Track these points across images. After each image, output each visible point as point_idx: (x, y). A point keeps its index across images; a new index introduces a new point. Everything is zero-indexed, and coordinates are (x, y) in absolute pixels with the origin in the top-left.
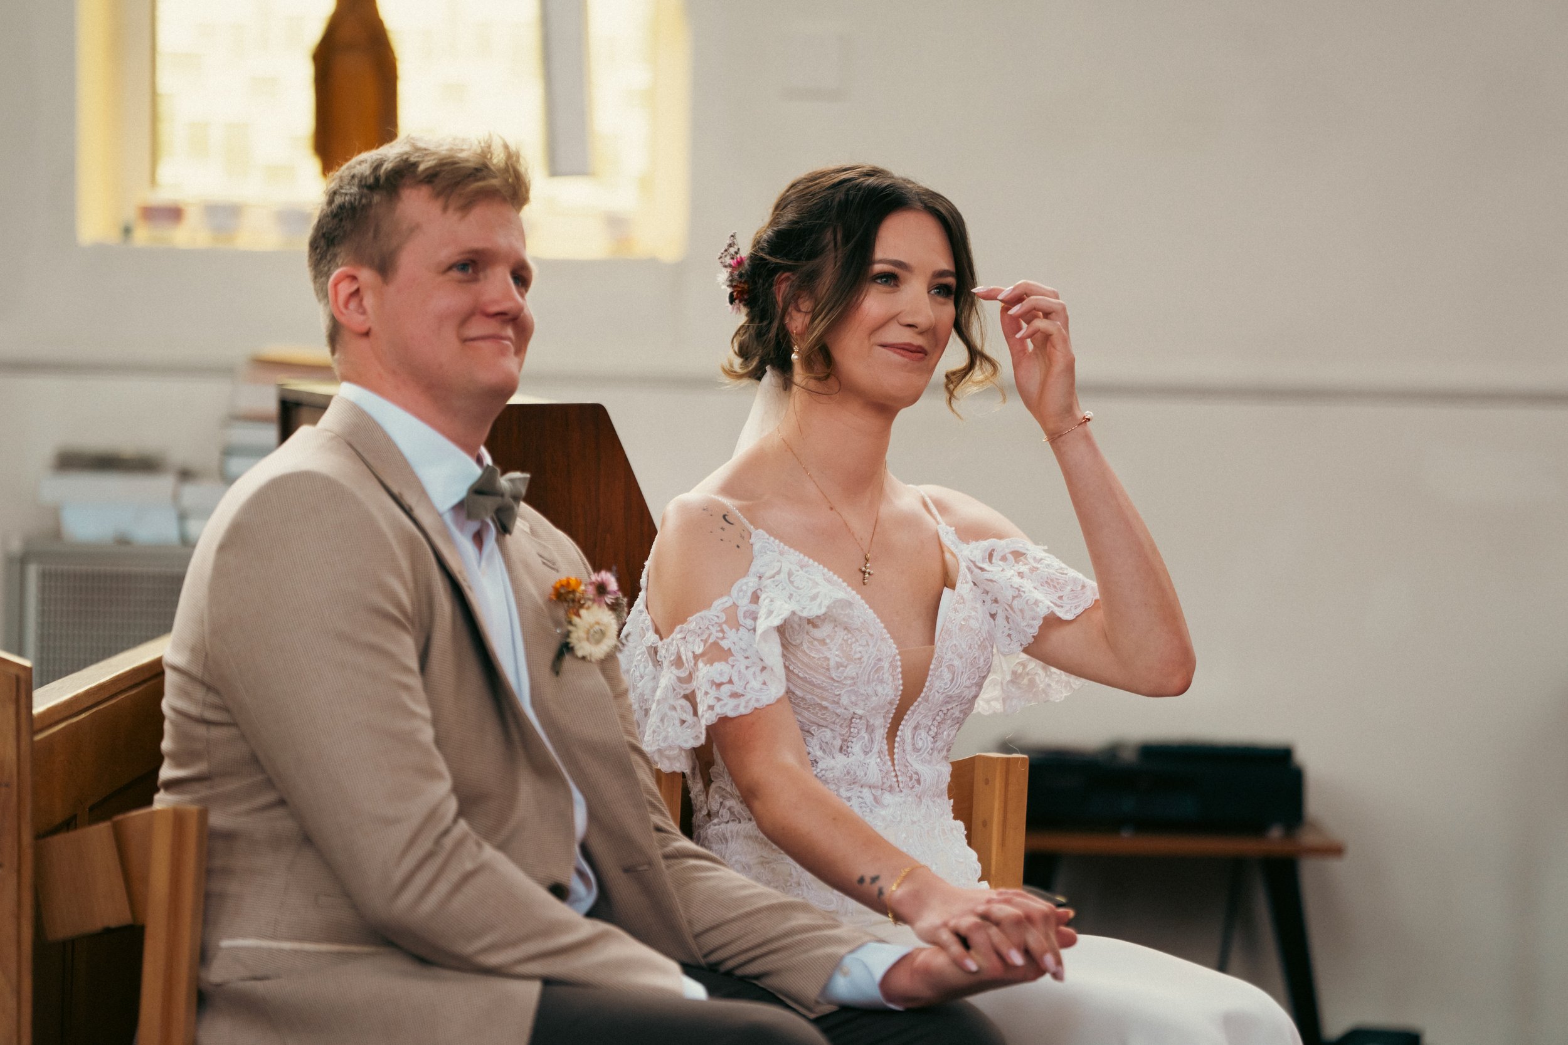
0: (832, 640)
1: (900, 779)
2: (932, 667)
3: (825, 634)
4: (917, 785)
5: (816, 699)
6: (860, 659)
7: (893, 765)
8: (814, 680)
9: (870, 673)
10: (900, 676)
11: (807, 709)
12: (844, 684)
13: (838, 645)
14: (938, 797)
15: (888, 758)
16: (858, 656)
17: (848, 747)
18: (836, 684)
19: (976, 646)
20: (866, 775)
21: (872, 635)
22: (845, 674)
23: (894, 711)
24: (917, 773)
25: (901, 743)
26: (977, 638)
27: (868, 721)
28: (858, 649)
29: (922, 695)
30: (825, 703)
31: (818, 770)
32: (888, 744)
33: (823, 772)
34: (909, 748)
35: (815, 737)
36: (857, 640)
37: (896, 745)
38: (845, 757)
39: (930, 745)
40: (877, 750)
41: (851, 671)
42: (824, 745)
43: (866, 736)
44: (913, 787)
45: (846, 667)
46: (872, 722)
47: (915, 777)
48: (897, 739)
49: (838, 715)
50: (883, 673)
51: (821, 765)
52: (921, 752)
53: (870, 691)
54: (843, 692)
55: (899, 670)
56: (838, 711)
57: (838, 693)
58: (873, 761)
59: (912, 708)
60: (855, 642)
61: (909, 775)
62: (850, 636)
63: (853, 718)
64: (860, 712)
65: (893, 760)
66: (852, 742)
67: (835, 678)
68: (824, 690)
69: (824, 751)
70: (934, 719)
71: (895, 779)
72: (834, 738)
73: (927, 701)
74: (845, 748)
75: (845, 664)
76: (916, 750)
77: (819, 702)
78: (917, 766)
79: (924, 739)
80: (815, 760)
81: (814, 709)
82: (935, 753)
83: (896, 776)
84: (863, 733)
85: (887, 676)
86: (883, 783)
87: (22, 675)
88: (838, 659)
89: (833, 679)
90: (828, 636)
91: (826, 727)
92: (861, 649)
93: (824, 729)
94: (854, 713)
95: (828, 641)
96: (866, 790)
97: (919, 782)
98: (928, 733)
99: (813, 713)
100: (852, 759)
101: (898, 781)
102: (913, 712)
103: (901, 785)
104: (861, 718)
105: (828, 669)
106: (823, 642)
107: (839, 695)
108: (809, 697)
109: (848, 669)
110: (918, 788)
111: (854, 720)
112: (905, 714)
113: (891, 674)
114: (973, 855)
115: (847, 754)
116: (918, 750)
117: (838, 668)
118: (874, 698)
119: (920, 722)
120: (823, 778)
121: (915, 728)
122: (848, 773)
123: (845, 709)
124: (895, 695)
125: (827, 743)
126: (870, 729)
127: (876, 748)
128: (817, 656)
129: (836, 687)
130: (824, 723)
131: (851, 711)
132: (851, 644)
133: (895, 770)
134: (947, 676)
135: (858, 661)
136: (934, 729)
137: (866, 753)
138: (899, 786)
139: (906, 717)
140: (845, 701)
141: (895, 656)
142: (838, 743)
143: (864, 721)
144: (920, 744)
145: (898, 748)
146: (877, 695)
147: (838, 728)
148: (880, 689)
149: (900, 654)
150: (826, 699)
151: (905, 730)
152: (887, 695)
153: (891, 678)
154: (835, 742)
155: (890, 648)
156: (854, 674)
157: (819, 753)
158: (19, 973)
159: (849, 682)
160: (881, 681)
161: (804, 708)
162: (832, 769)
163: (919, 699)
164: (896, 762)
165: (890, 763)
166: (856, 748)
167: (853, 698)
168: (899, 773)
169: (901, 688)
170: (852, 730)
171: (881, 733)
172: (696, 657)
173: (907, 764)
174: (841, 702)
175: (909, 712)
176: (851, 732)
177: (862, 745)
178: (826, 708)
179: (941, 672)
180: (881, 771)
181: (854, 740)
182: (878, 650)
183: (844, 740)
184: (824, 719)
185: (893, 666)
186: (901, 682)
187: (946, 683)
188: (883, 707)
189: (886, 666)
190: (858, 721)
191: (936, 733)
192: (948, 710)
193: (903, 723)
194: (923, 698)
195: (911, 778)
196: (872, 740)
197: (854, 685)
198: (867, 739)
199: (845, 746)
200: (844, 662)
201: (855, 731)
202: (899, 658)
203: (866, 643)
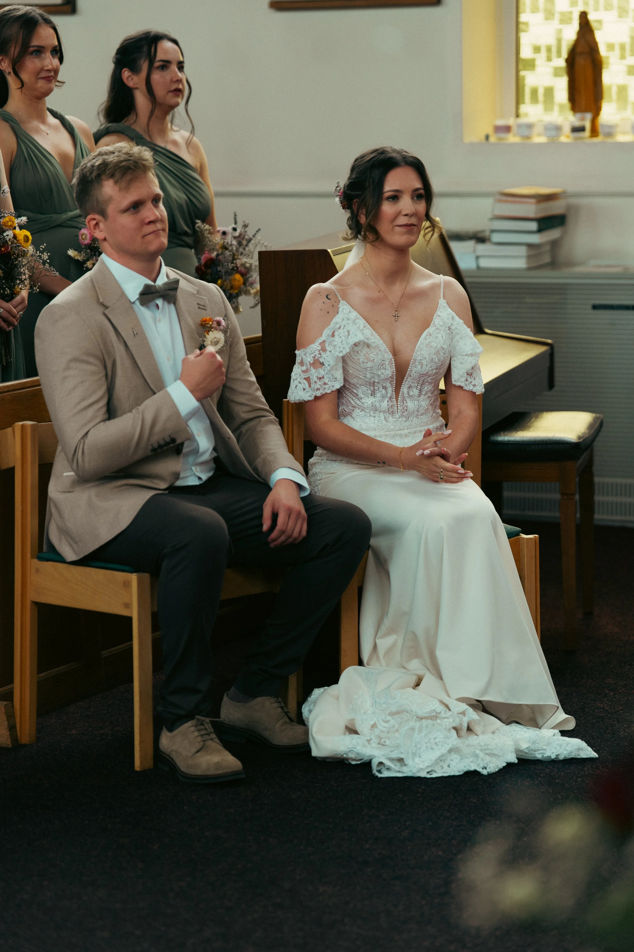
0: (361, 352)
1: (399, 408)
2: (411, 363)
5: (356, 374)
6: (373, 360)
7: (397, 402)
8: (355, 367)
9: (379, 365)
10: (394, 367)
11: (355, 378)
12: (367, 370)
13: (364, 354)
15: (395, 399)
16: (372, 359)
19: (434, 354)
21: (380, 350)
22: (367, 366)
23: (395, 381)
25: (402, 394)
26: (434, 350)
27: (382, 385)
28: (372, 356)
30: (361, 377)
32: (395, 394)
34: (406, 395)
35: (358, 391)
36: (372, 352)
37: (400, 394)
39: (418, 394)
40: (389, 397)
41: (369, 364)
45: (367, 363)
46: (385, 384)
47: (406, 408)
48: (400, 392)
50: (386, 366)
51: (363, 401)
52: (413, 397)
53: (380, 373)
54: (367, 373)
56: (367, 380)
58: (387, 401)
59: (405, 379)
62: (370, 350)
64: (377, 381)
65: (397, 400)
66: (376, 392)
67: (362, 366)
68: (360, 371)
69: (364, 396)
70: (418, 383)
72: (367, 390)
73: (411, 376)
75: (366, 362)
76: (410, 396)
77: (358, 376)
78: (409, 403)
81: (357, 378)
83: (397, 407)
84: (381, 389)
85: (388, 367)
86: (389, 411)
88: (363, 360)
89: (362, 367)
90: (360, 350)
91: (363, 386)
92: (374, 356)
94: (374, 381)
95: (360, 352)
96: (382, 414)
97: (407, 410)
98: (416, 389)
99: (357, 380)
100: (378, 399)
101: (397, 409)
102: (406, 381)
103: (399, 411)
104: (378, 383)
105: (359, 364)
106: (357, 352)
107: (366, 374)
108: (354, 373)
109: (368, 364)
111: (375, 384)
113: (390, 366)
117: (363, 363)
118: (383, 375)
119: (411, 385)
122: (373, 406)
123: (370, 379)
124: (392, 375)
125: (364, 392)
126: (385, 388)
127: (389, 395)
128: (356, 358)
130: (361, 384)
131: (372, 380)
132: (370, 354)
133: (397, 405)
134: (418, 366)
137: (384, 397)
138: (397, 412)
140: (368, 375)
142: (370, 392)
143: (380, 385)
144: (411, 394)
145: (400, 396)
146: (385, 374)
147: (368, 386)
149: (394, 358)
151: (404, 388)
152: (388, 375)
154: (368, 392)
155: (387, 356)
156: (371, 366)
159: (369, 369)
160: (385, 369)
162: (367, 403)
164: (399, 401)
165: (395, 402)
166: (378, 395)
167: (372, 375)
168: (399, 406)
169: (395, 372)
171: (391, 389)
175: (404, 381)
176: (374, 389)
177: (381, 394)
178: (361, 379)
180: (388, 405)
182: (383, 357)
184: (362, 382)
185: (390, 363)
186: (395, 369)
187: (419, 370)
188: (388, 379)
189: (387, 363)
190: (377, 384)
191: (420, 388)
192: (424, 379)
193: (402, 386)
194: (408, 375)
195: (404, 408)
196: (387, 393)
197: (372, 370)
198: (384, 391)
199: (373, 394)
200: (366, 361)
201: (377, 388)
202: (393, 360)
203: (377, 353)
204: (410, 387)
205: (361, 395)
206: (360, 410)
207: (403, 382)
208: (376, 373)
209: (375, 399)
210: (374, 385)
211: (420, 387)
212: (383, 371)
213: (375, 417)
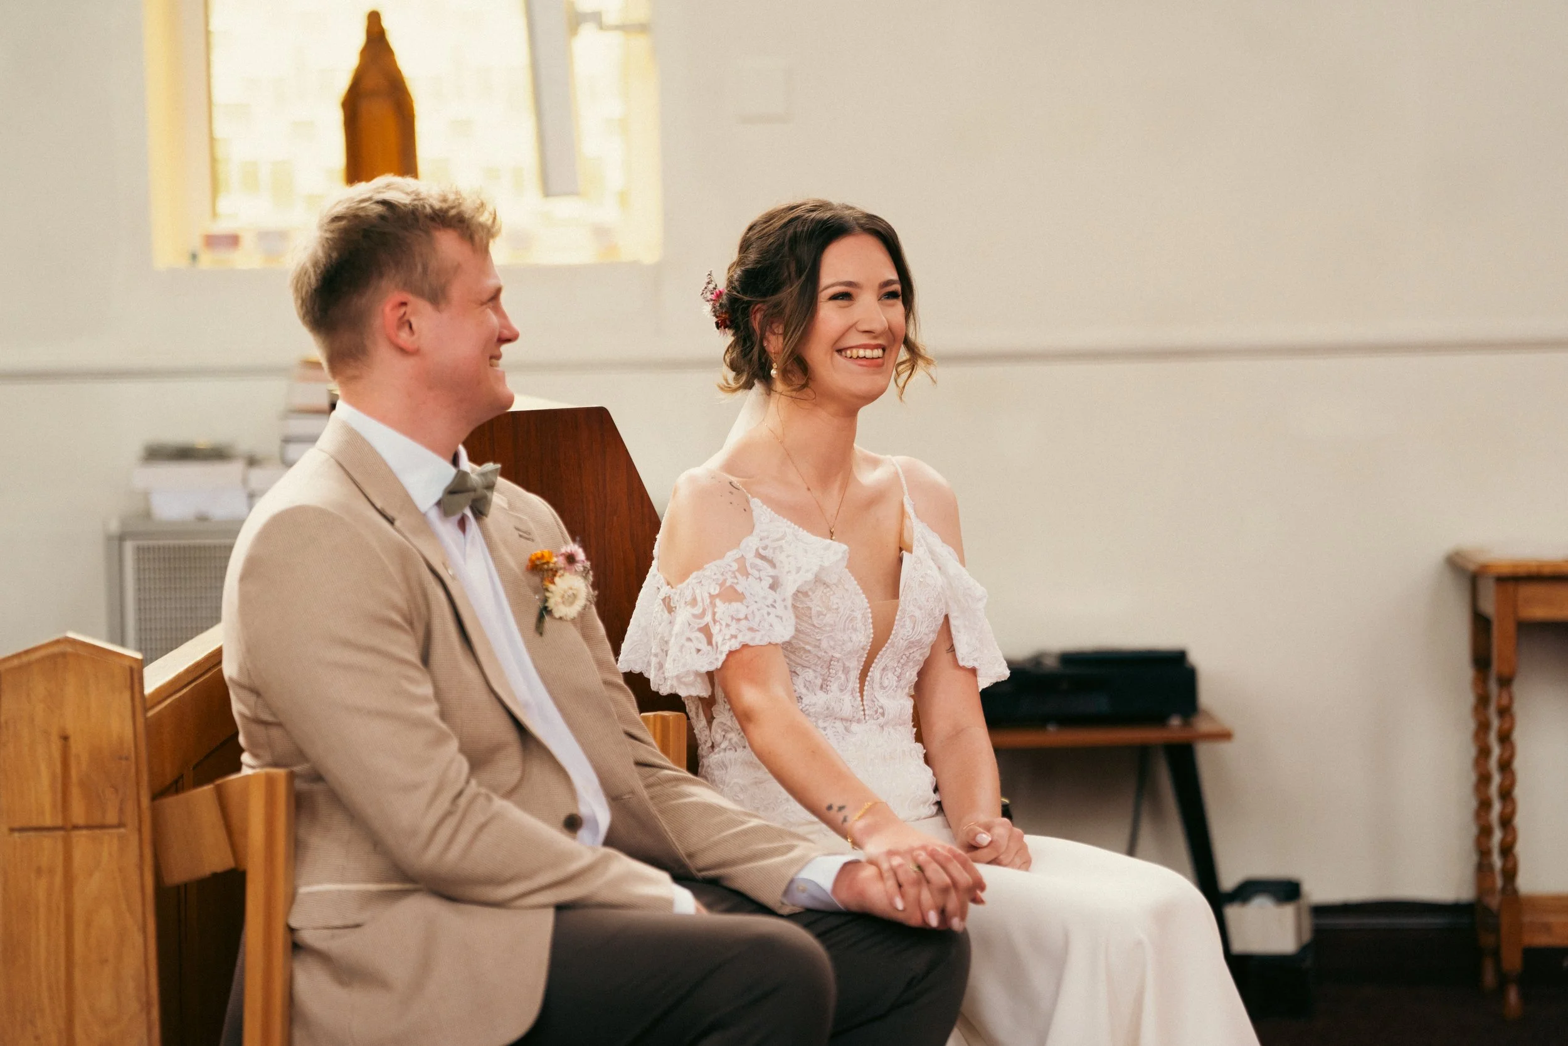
0: (813, 593)
1: (867, 712)
2: (897, 618)
4: (882, 718)
5: (800, 644)
6: (837, 609)
7: (862, 700)
9: (845, 622)
12: (825, 631)
13: (817, 597)
14: (900, 725)
15: (858, 694)
16: (835, 606)
17: (827, 686)
18: (817, 630)
20: (841, 710)
21: (846, 589)
22: (824, 622)
23: (866, 656)
24: (882, 707)
25: (871, 683)
27: (844, 664)
28: (835, 601)
29: (889, 641)
30: (808, 647)
31: (803, 705)
32: (860, 683)
33: (808, 707)
34: (876, 686)
35: (800, 677)
36: (834, 594)
37: (867, 683)
38: (825, 695)
39: (895, 684)
40: (851, 689)
41: (829, 618)
42: (807, 684)
43: (843, 677)
44: (878, 718)
45: (825, 615)
46: (847, 664)
47: (880, 710)
48: (868, 679)
49: (819, 658)
50: (857, 623)
51: (805, 701)
52: (887, 690)
53: (846, 637)
54: (823, 637)
55: (870, 620)
56: (819, 654)
57: (818, 638)
58: (847, 698)
59: (881, 653)
60: (831, 595)
61: (875, 709)
62: (828, 589)
63: (831, 660)
64: (837, 655)
65: (862, 696)
66: (831, 682)
67: (816, 625)
68: (807, 637)
69: (808, 689)
70: (899, 662)
71: (862, 713)
72: (816, 677)
73: (892, 646)
74: (824, 686)
75: (824, 613)
77: (802, 646)
78: (883, 700)
79: (890, 679)
80: (800, 697)
81: (799, 652)
82: (900, 690)
83: (864, 710)
84: (840, 674)
85: (860, 626)
86: (854, 717)
87: (135, 666)
88: (818, 609)
89: (814, 626)
91: (809, 668)
92: (837, 600)
93: (808, 670)
94: (833, 656)
95: (810, 593)
96: (838, 722)
97: (883, 714)
98: (893, 674)
99: (798, 656)
100: (830, 695)
101: (865, 714)
102: (882, 655)
103: (867, 718)
104: (838, 661)
105: (811, 617)
106: (805, 594)
107: (820, 640)
108: (794, 641)
109: (827, 617)
110: (882, 720)
111: (832, 662)
112: (875, 657)
113: (863, 624)
114: (929, 771)
115: (827, 692)
116: (884, 688)
117: (819, 616)
118: (849, 644)
119: (887, 665)
120: (807, 712)
121: (884, 669)
122: (829, 708)
123: (825, 652)
124: (867, 642)
125: (810, 681)
126: (846, 670)
127: (850, 685)
128: (801, 606)
129: (817, 633)
130: (806, 664)
131: (830, 654)
133: (863, 705)
134: (909, 624)
135: (835, 610)
137: (842, 690)
138: (865, 719)
139: (876, 660)
140: (824, 644)
141: (866, 609)
142: (819, 681)
143: (840, 664)
144: (886, 683)
145: (867, 686)
146: (852, 641)
147: (819, 669)
148: (854, 637)
149: (870, 607)
150: (808, 643)
151: (875, 672)
152: (859, 641)
153: (863, 627)
154: (816, 682)
155: (862, 601)
156: (832, 622)
157: (804, 691)
158: (144, 914)
159: (828, 629)
160: (854, 628)
161: (791, 652)
162: (815, 705)
163: (887, 645)
164: (865, 698)
165: (860, 699)
166: (834, 687)
168: (866, 708)
169: (872, 636)
170: (831, 670)
171: (855, 674)
172: (712, 597)
173: (875, 699)
174: (821, 646)
175: (878, 656)
176: (830, 673)
177: (838, 684)
178: (809, 651)
179: (905, 621)
180: (853, 706)
181: (832, 679)
182: (852, 602)
183: (824, 680)
184: (808, 661)
185: (864, 616)
186: (871, 631)
187: (908, 631)
188: (857, 652)
189: (859, 617)
190: (836, 663)
191: (900, 674)
192: (910, 654)
193: (873, 665)
194: (890, 644)
195: (876, 712)
196: (847, 680)
198: (843, 679)
200: (824, 611)
201: (834, 672)
202: (869, 610)
203: (843, 595)
205: (800, 691)
208: (839, 637)
209: (828, 696)
210: (830, 665)
211: (899, 670)
212: (851, 634)
213: (825, 729)
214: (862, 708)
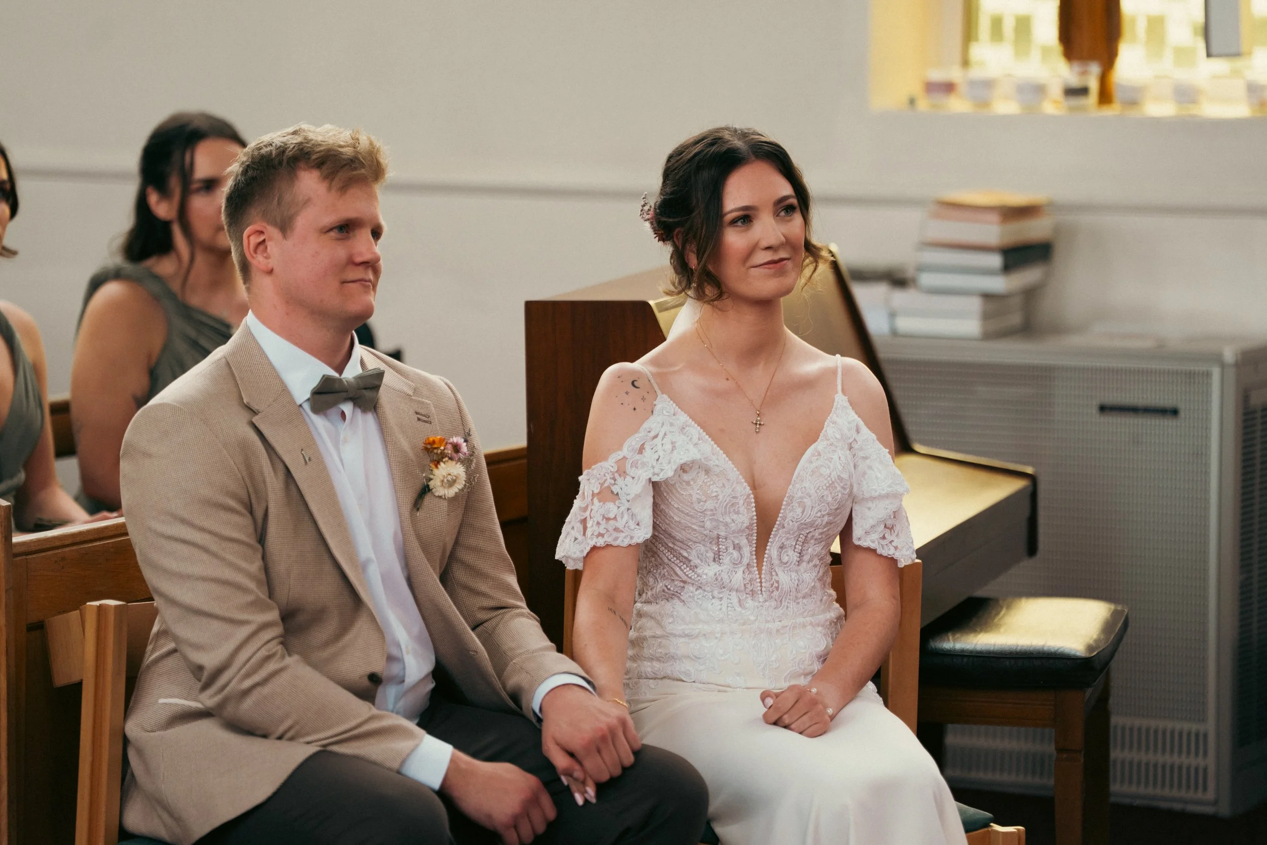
0: (695, 481)
1: (764, 585)
2: (783, 503)
3: (690, 478)
5: (688, 523)
6: (716, 496)
7: (760, 574)
8: (684, 510)
9: (726, 506)
10: (754, 509)
11: (684, 530)
12: (706, 514)
13: (699, 486)
15: (755, 569)
16: (714, 494)
17: (720, 559)
18: (700, 514)
19: (825, 487)
20: (730, 581)
21: (728, 480)
22: (705, 508)
23: (755, 535)
24: (778, 581)
25: (769, 559)
26: (826, 482)
27: (732, 542)
28: (714, 490)
29: (778, 523)
30: (692, 527)
32: (756, 559)
33: (700, 577)
34: (775, 562)
35: (693, 550)
36: (714, 483)
37: (764, 560)
38: (717, 566)
39: (796, 560)
40: (746, 564)
41: (710, 505)
42: (700, 556)
45: (705, 502)
46: (738, 542)
48: (765, 556)
49: (707, 536)
50: (738, 507)
53: (728, 520)
54: (705, 520)
55: (753, 505)
56: (705, 533)
58: (742, 570)
59: (772, 533)
60: (712, 485)
62: (710, 479)
63: (719, 538)
64: (724, 534)
66: (723, 556)
67: (696, 508)
68: (693, 518)
69: (701, 560)
70: (797, 540)
71: (759, 585)
72: (707, 552)
73: (783, 528)
75: (703, 500)
76: (782, 563)
77: (690, 525)
78: (781, 576)
79: (790, 556)
81: (688, 530)
83: (761, 583)
84: (730, 550)
85: (742, 509)
86: (746, 588)
88: (698, 496)
89: (695, 510)
90: (693, 479)
92: (717, 489)
93: (698, 545)
94: (719, 535)
95: (692, 483)
96: (733, 594)
97: (777, 589)
98: (794, 550)
99: (688, 533)
100: (723, 567)
101: (761, 587)
102: (775, 536)
103: (763, 590)
104: (726, 539)
105: (692, 503)
106: (688, 483)
107: (703, 521)
108: (683, 521)
109: (707, 504)
113: (746, 508)
115: (719, 564)
116: (785, 564)
117: (699, 503)
118: (733, 524)
119: (785, 543)
122: (717, 580)
123: (711, 531)
124: (750, 523)
125: (702, 554)
126: (738, 547)
127: (746, 561)
128: (685, 493)
129: (700, 516)
130: (696, 540)
131: (716, 533)
132: (710, 486)
133: (760, 578)
134: (796, 508)
135: (715, 498)
136: (799, 547)
137: (736, 564)
138: (761, 590)
140: (708, 524)
141: (750, 495)
142: (711, 555)
143: (729, 541)
144: (785, 559)
145: (766, 563)
146: (735, 522)
147: (708, 544)
148: (737, 519)
149: (753, 494)
150: (694, 524)
151: (771, 550)
152: (743, 523)
153: (746, 511)
154: (708, 555)
155: (744, 489)
156: (712, 508)
157: (698, 562)
159: (709, 513)
160: (738, 513)
163: (776, 526)
164: (763, 572)
165: (757, 573)
166: (726, 559)
167: (714, 523)
168: (763, 580)
169: (756, 518)
170: (721, 547)
171: (748, 551)
172: (593, 495)
173: (773, 574)
174: (706, 526)
175: (771, 536)
176: (720, 549)
177: (730, 559)
178: (695, 530)
179: (793, 506)
180: (744, 579)
181: (724, 554)
182: (732, 491)
183: (715, 554)
184: (696, 537)
185: (746, 501)
186: (755, 513)
187: (798, 515)
188: (743, 531)
189: (741, 502)
190: (724, 540)
191: (801, 550)
192: (808, 534)
193: (769, 544)
194: (779, 525)
195: (772, 585)
196: (741, 557)
197: (714, 515)
198: (735, 554)
199: (717, 558)
200: (703, 498)
201: (724, 547)
202: (751, 497)
203: (723, 484)
204: (782, 547)
205: (695, 561)
206: (695, 587)
207: (770, 538)
208: (721, 520)
209: (721, 568)
210: (719, 541)
211: (800, 548)
212: (735, 517)
213: (721, 599)
214: (758, 580)
